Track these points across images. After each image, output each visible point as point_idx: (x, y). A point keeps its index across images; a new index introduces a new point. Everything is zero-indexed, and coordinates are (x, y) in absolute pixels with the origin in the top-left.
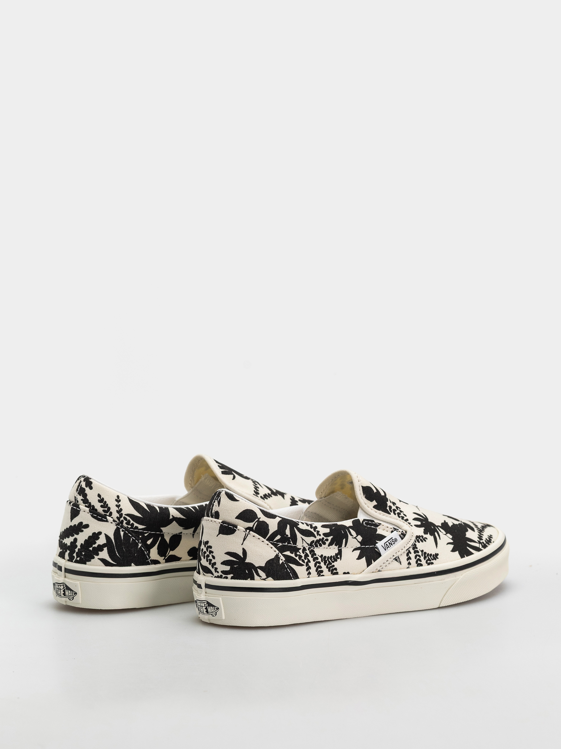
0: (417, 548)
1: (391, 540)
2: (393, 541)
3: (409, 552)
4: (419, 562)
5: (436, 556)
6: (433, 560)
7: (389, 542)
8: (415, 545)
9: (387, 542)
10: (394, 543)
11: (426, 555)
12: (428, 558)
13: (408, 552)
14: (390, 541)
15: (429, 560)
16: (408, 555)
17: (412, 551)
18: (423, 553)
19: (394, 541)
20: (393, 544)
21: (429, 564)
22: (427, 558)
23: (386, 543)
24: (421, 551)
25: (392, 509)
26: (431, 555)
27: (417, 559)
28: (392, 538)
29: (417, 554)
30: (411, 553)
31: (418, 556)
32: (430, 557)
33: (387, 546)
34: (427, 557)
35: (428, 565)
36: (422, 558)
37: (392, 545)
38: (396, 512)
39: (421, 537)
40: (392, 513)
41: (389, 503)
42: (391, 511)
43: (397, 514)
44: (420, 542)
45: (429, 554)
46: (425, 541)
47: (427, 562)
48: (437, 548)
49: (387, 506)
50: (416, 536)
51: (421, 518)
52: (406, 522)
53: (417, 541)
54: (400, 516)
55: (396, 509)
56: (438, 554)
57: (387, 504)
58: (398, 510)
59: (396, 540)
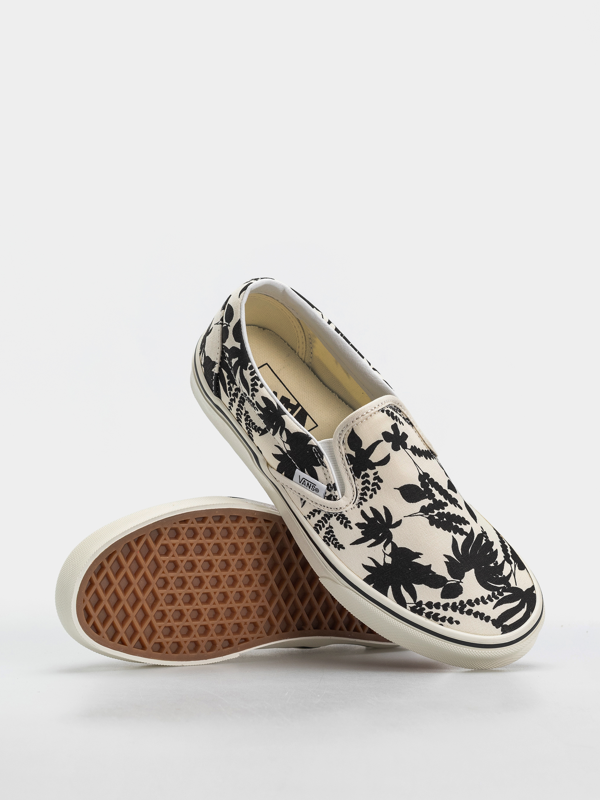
0: (329, 519)
1: (312, 485)
2: (313, 487)
3: (319, 512)
4: (318, 527)
5: (340, 547)
6: (332, 543)
7: (308, 483)
8: (331, 516)
9: (308, 481)
10: (313, 489)
11: (331, 534)
13: (318, 510)
14: (311, 485)
15: (329, 539)
16: (315, 511)
17: (322, 514)
18: (330, 529)
19: (315, 489)
20: (311, 488)
21: (325, 541)
22: (329, 536)
23: (306, 480)
25: (366, 478)
26: (337, 540)
27: (319, 524)
28: (315, 485)
29: (324, 522)
30: (319, 514)
31: (321, 523)
32: (332, 539)
33: (303, 482)
34: (330, 536)
35: (323, 540)
36: (324, 530)
37: (309, 488)
38: (367, 484)
39: (345, 521)
40: (362, 479)
41: (370, 472)
42: (363, 478)
43: (365, 486)
44: (339, 521)
45: (335, 537)
46: (346, 527)
47: (325, 537)
48: (350, 544)
49: (365, 471)
50: (342, 513)
51: (385, 518)
52: (361, 499)
53: (337, 517)
54: (366, 490)
55: (371, 484)
56: (344, 548)
57: (366, 470)
58: (372, 486)
59: (317, 490)
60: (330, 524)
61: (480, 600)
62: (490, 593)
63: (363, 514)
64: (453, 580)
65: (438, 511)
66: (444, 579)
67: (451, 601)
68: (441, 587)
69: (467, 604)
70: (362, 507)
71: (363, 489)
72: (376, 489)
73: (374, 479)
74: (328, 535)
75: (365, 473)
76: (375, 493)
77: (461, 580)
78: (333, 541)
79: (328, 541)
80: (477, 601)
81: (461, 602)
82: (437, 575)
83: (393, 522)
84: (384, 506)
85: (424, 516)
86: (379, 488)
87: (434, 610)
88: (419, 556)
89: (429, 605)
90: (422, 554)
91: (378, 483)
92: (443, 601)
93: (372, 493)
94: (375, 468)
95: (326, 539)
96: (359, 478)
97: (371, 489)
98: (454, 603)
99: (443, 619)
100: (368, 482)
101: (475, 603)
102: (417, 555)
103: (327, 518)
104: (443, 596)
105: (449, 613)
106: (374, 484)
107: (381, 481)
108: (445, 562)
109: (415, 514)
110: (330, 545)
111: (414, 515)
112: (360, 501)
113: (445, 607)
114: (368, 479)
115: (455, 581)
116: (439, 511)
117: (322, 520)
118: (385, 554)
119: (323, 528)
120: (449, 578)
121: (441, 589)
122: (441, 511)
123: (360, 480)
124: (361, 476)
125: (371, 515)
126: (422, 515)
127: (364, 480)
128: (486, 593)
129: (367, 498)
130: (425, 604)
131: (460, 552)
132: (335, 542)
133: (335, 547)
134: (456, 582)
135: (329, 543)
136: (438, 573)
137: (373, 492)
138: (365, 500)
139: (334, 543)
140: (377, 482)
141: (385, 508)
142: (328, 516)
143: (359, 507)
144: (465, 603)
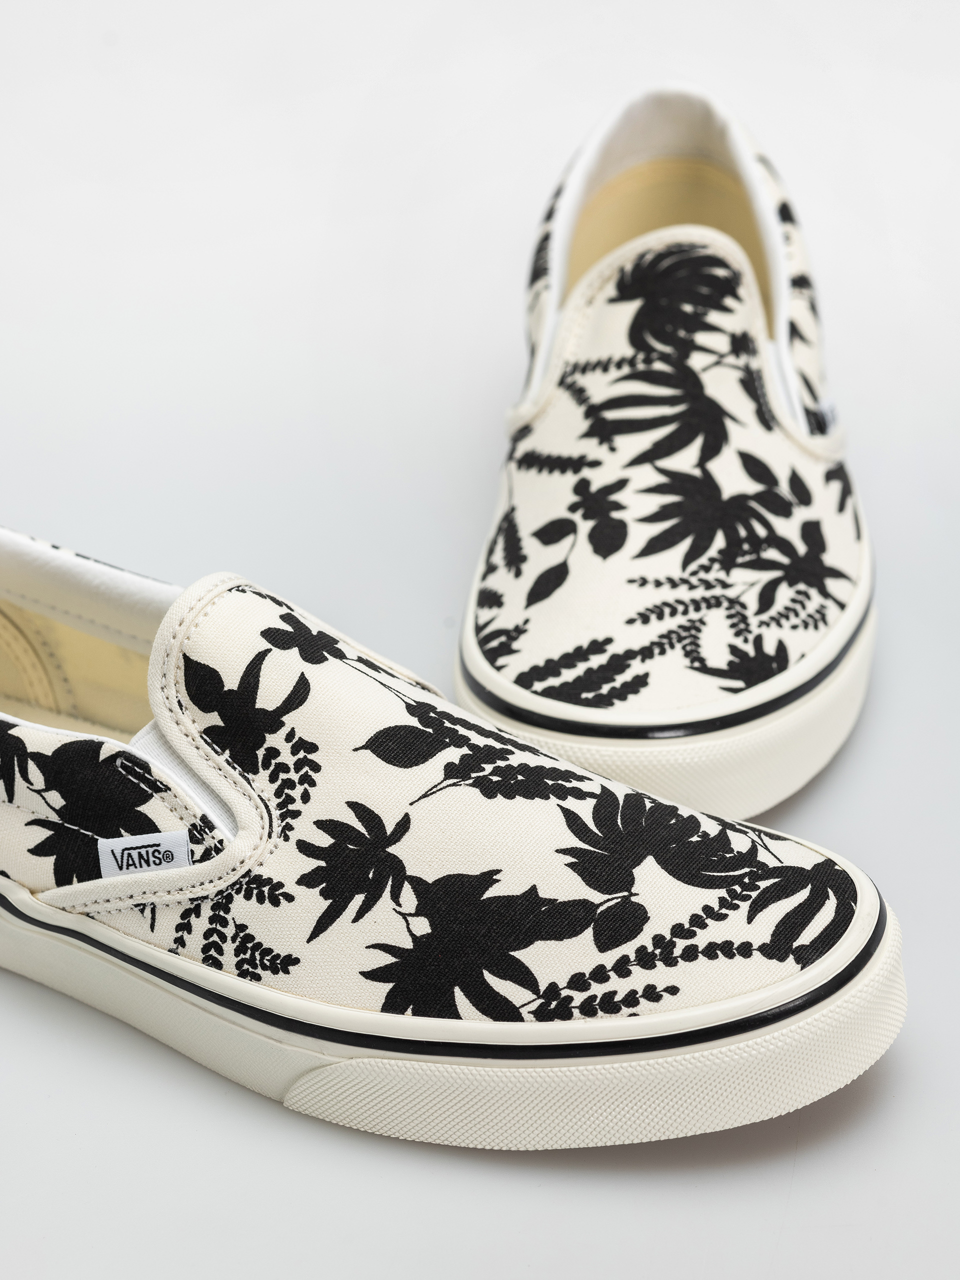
0: (227, 911)
1: (151, 850)
2: (156, 854)
3: (197, 911)
4: (213, 952)
5: (286, 964)
6: (265, 968)
7: (139, 853)
8: (230, 899)
9: (135, 850)
10: (157, 861)
11: (250, 945)
12: (253, 955)
13: (192, 906)
14: (147, 852)
15: (252, 962)
16: (186, 914)
17: (206, 911)
18: (242, 935)
19: (161, 856)
20: (151, 863)
21: (243, 974)
22: (248, 956)
23: (132, 852)
24: (237, 926)
25: (273, 762)
26: (269, 951)
27: (211, 940)
28: (158, 845)
29: (219, 927)
30: (198, 915)
31: (215, 935)
32: (258, 957)
33: (128, 861)
34: (249, 952)
35: (239, 975)
36: (229, 947)
37: (149, 865)
38: (283, 776)
39: (268, 887)
40: (266, 771)
41: (276, 740)
42: (266, 766)
43: (279, 782)
44: (254, 898)
45: (262, 946)
46: (275, 903)
47: (239, 965)
48: (309, 941)
49: (261, 746)
50: (253, 874)
51: (363, 830)
52: (283, 817)
53: (243, 892)
54: (286, 791)
55: (292, 767)
56: (296, 961)
57: (263, 740)
58: (297, 770)
59: (169, 857)
60: (235, 922)
61: (705, 917)
62: (723, 893)
63: (305, 848)
64: (610, 897)
65: (494, 765)
66: (585, 905)
67: (629, 949)
68: (586, 928)
69: (674, 939)
70: (294, 836)
71: (278, 794)
72: (311, 773)
73: (294, 752)
74: (245, 954)
75: (265, 750)
76: (313, 784)
77: (629, 890)
78: (261, 960)
79: (251, 970)
80: (697, 921)
81: (658, 940)
82: (564, 903)
83: (389, 829)
84: (348, 803)
85: (462, 783)
86: (316, 768)
87: (598, 990)
88: (494, 877)
89: (578, 982)
90: (498, 872)
91: (310, 757)
92: (609, 958)
93: (306, 790)
94: (282, 724)
95: (246, 967)
96: (256, 772)
97: (297, 781)
98: (641, 950)
99: (631, 1000)
100: (283, 767)
101: (693, 926)
102: (489, 878)
103: (222, 913)
104: (603, 945)
105: (639, 978)
106: (298, 766)
107: (312, 748)
108: (570, 865)
109: (436, 786)
110: (259, 975)
111: (435, 790)
112: (284, 824)
113: (622, 968)
114: (279, 760)
115: (617, 898)
116: (496, 765)
117: (214, 926)
118: (404, 916)
119: (224, 946)
120: (595, 897)
121: (589, 933)
122: (501, 763)
123: (264, 774)
124: (260, 764)
125: (324, 840)
126: (454, 785)
127: (272, 768)
128: (712, 897)
129: (297, 806)
130: (566, 985)
131: (597, 831)
132: (268, 958)
133: (275, 971)
134: (619, 900)
135: (256, 971)
136: (563, 896)
137: (306, 785)
138: (296, 814)
139: (268, 963)
140: (305, 757)
141: (353, 805)
142: (223, 902)
143: (287, 839)
144: (668, 937)
